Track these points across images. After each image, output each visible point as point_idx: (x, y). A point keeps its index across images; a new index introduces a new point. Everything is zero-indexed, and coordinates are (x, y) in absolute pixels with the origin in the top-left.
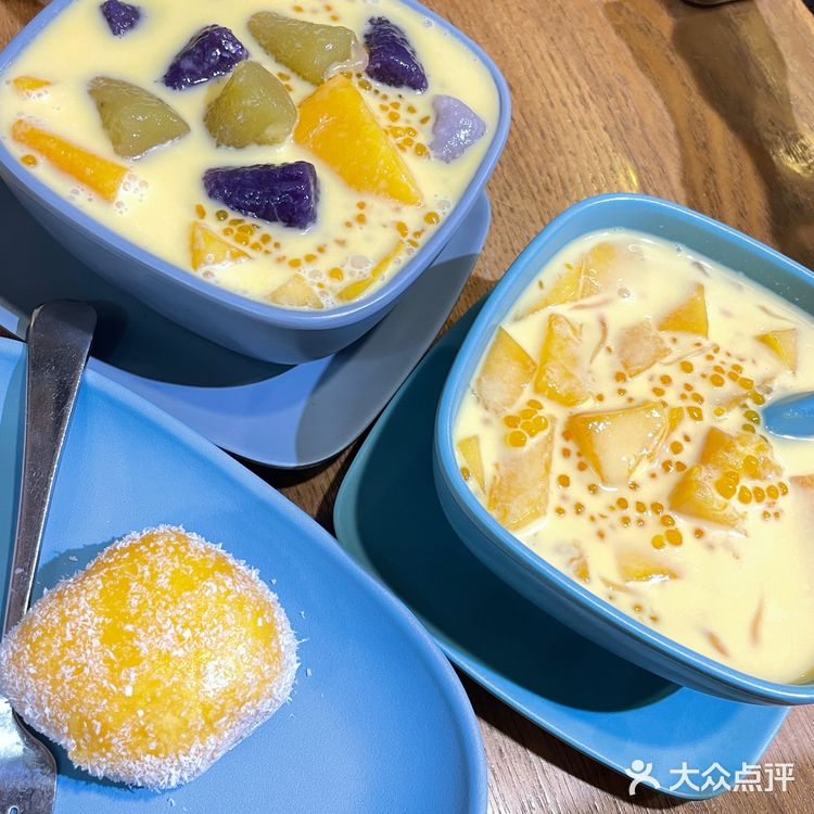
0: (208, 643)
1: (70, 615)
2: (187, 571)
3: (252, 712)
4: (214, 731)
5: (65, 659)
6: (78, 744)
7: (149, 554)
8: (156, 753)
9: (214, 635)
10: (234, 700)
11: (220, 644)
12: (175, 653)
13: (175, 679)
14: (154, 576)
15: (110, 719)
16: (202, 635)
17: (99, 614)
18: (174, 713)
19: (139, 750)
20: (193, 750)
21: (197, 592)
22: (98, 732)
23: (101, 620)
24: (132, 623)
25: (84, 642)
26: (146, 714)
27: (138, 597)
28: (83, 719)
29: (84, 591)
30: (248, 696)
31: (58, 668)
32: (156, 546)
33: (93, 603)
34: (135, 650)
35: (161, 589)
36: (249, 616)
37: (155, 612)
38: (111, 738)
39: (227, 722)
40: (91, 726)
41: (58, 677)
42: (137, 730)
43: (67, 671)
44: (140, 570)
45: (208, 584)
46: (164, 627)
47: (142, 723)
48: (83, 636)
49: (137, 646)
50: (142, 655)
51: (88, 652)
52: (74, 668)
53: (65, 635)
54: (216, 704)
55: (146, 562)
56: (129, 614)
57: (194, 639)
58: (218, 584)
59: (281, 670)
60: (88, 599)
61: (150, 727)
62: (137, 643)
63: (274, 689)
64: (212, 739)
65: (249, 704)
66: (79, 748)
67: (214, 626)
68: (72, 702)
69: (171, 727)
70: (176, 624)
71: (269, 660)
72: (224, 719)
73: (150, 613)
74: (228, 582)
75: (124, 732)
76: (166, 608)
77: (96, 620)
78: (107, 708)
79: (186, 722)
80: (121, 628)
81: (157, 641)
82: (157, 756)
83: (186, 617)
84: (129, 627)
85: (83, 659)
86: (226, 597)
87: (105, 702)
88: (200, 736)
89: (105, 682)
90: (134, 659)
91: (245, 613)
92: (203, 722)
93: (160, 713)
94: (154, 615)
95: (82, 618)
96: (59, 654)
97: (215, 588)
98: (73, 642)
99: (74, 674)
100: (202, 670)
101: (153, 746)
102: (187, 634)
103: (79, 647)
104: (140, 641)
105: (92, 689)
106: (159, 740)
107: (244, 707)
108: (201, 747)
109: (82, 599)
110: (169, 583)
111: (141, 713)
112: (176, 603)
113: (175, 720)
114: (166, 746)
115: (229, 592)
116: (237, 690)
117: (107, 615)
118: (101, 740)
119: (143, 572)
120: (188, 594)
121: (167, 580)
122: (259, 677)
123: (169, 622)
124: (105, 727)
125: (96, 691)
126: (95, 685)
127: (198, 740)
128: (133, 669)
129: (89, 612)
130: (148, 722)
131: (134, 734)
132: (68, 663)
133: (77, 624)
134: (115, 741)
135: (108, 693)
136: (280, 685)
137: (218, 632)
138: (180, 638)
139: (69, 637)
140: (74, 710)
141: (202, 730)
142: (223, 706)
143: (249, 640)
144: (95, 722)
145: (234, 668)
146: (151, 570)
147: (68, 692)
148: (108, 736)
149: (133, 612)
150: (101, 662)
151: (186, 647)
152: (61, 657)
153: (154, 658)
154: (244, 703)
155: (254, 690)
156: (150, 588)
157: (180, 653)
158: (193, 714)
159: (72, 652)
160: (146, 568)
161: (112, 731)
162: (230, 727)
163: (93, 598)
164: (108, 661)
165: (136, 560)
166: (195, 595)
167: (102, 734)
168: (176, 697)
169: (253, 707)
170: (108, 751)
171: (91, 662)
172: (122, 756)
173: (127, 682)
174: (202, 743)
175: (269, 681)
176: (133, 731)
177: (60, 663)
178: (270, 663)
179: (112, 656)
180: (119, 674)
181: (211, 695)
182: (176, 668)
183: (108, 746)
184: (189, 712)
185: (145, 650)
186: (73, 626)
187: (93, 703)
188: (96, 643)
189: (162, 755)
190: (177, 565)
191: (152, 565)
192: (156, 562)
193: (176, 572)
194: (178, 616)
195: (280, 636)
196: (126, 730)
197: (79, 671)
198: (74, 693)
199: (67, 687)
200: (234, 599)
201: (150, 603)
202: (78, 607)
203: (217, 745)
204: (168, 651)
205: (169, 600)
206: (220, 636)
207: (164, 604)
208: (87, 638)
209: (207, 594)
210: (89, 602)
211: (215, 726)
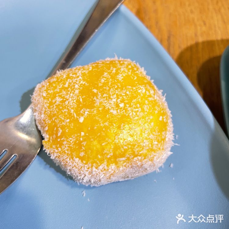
0: (131, 114)
1: (72, 77)
2: (134, 78)
3: (139, 163)
4: (116, 163)
5: (60, 94)
6: (49, 138)
7: (119, 65)
8: (82, 159)
9: (135, 112)
10: (132, 151)
11: (136, 118)
12: (112, 111)
13: (106, 124)
14: (117, 73)
15: (67, 131)
16: (129, 109)
17: (84, 80)
18: (99, 142)
19: (74, 154)
20: (101, 167)
21: (134, 88)
22: (59, 135)
23: (84, 83)
24: (97, 89)
25: (72, 90)
26: (85, 135)
27: (105, 79)
28: (56, 126)
29: (82, 69)
30: (141, 153)
31: (55, 97)
32: (124, 63)
33: (84, 75)
34: (93, 102)
35: (118, 80)
36: (156, 112)
37: (110, 89)
38: (64, 141)
39: (124, 161)
40: (57, 130)
41: (54, 101)
42: (77, 142)
43: (58, 100)
44: (111, 69)
45: (142, 88)
46: (112, 97)
47: (81, 139)
48: (73, 87)
49: (95, 100)
50: (95, 105)
51: (72, 94)
52: (62, 99)
53: (65, 84)
54: (123, 148)
55: (116, 67)
56: (98, 85)
57: (124, 109)
58: (146, 89)
59: (163, 149)
60: (82, 72)
61: (84, 143)
62: (95, 98)
63: (155, 158)
64: (113, 166)
65: (140, 158)
66: (49, 141)
67: (137, 108)
68: (54, 115)
69: (95, 148)
70: (118, 98)
71: (158, 140)
72: (124, 159)
73: (108, 89)
74: (152, 92)
75: (71, 140)
76: (117, 89)
77: (82, 82)
78: (68, 124)
79: (103, 149)
80: (91, 89)
81: (105, 101)
82: (82, 161)
83: (124, 97)
84: (95, 91)
85: (67, 97)
86: (148, 97)
87: (68, 120)
88: (108, 162)
89: (72, 111)
90: (91, 105)
91: (155, 110)
92: (112, 154)
93: (92, 138)
94: (109, 90)
95: (76, 79)
96: (58, 91)
97: (144, 91)
98: (67, 88)
99: (61, 102)
100: (122, 126)
101: (82, 154)
102: (122, 105)
103: (69, 91)
104: (97, 98)
105: (65, 112)
106: (86, 153)
107: (136, 158)
108: (106, 167)
109: (80, 72)
110: (122, 79)
111: (83, 134)
112: (122, 89)
113: (98, 146)
114: (88, 157)
115: (150, 96)
116: (136, 146)
117: (88, 82)
118: (59, 140)
119: (113, 70)
120: (130, 87)
121: (122, 78)
122: (150, 145)
123: (115, 96)
124: (63, 134)
125: (66, 114)
126: (67, 110)
127: (105, 163)
128: (88, 110)
129: (80, 78)
130: (84, 140)
131: (75, 143)
132: (60, 96)
133: (73, 81)
134: (65, 143)
135: (72, 117)
136: (159, 157)
137: (138, 111)
138: (117, 106)
139: (66, 86)
140: (53, 120)
141: (110, 159)
142: (126, 151)
143: (152, 124)
144: (60, 129)
145: (139, 134)
146: (117, 71)
147: (54, 109)
148: (62, 139)
149: (100, 85)
150: (75, 101)
151: (119, 111)
152: (59, 93)
153: (100, 109)
154: (136, 156)
155: (145, 151)
156: (112, 77)
157: (115, 112)
158: (108, 147)
159: (65, 92)
160: (115, 69)
161: (66, 137)
162: (125, 166)
163: (85, 73)
164: (78, 101)
165: (111, 65)
166: (133, 89)
167: (61, 137)
168: (103, 134)
169: (141, 161)
170: (60, 147)
171: (70, 99)
172: (65, 153)
173: (82, 115)
174: (107, 166)
175: (154, 151)
176: (75, 141)
177: (57, 95)
178: (158, 141)
179: (81, 100)
180: (80, 110)
181: (122, 141)
182: (109, 119)
183: (61, 144)
184: (106, 145)
185: (97, 104)
186: (71, 81)
187: (63, 119)
188: (77, 92)
189: (84, 162)
190: (130, 73)
191: (118, 69)
192: (120, 69)
193: (128, 76)
194: (121, 95)
195: (167, 133)
196: (72, 140)
197: (63, 102)
198: (56, 111)
199: (55, 107)
200: (152, 101)
201: (110, 84)
202: (76, 74)
203: (115, 171)
204: (109, 109)
205: (120, 86)
206: (138, 113)
207: (116, 87)
208: (74, 89)
209: (139, 91)
210: (82, 73)
211: (117, 160)
